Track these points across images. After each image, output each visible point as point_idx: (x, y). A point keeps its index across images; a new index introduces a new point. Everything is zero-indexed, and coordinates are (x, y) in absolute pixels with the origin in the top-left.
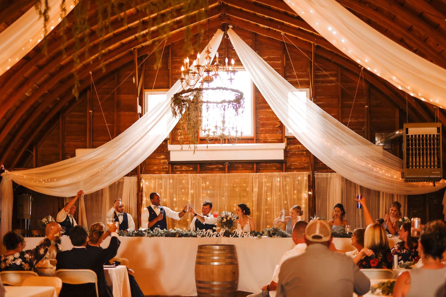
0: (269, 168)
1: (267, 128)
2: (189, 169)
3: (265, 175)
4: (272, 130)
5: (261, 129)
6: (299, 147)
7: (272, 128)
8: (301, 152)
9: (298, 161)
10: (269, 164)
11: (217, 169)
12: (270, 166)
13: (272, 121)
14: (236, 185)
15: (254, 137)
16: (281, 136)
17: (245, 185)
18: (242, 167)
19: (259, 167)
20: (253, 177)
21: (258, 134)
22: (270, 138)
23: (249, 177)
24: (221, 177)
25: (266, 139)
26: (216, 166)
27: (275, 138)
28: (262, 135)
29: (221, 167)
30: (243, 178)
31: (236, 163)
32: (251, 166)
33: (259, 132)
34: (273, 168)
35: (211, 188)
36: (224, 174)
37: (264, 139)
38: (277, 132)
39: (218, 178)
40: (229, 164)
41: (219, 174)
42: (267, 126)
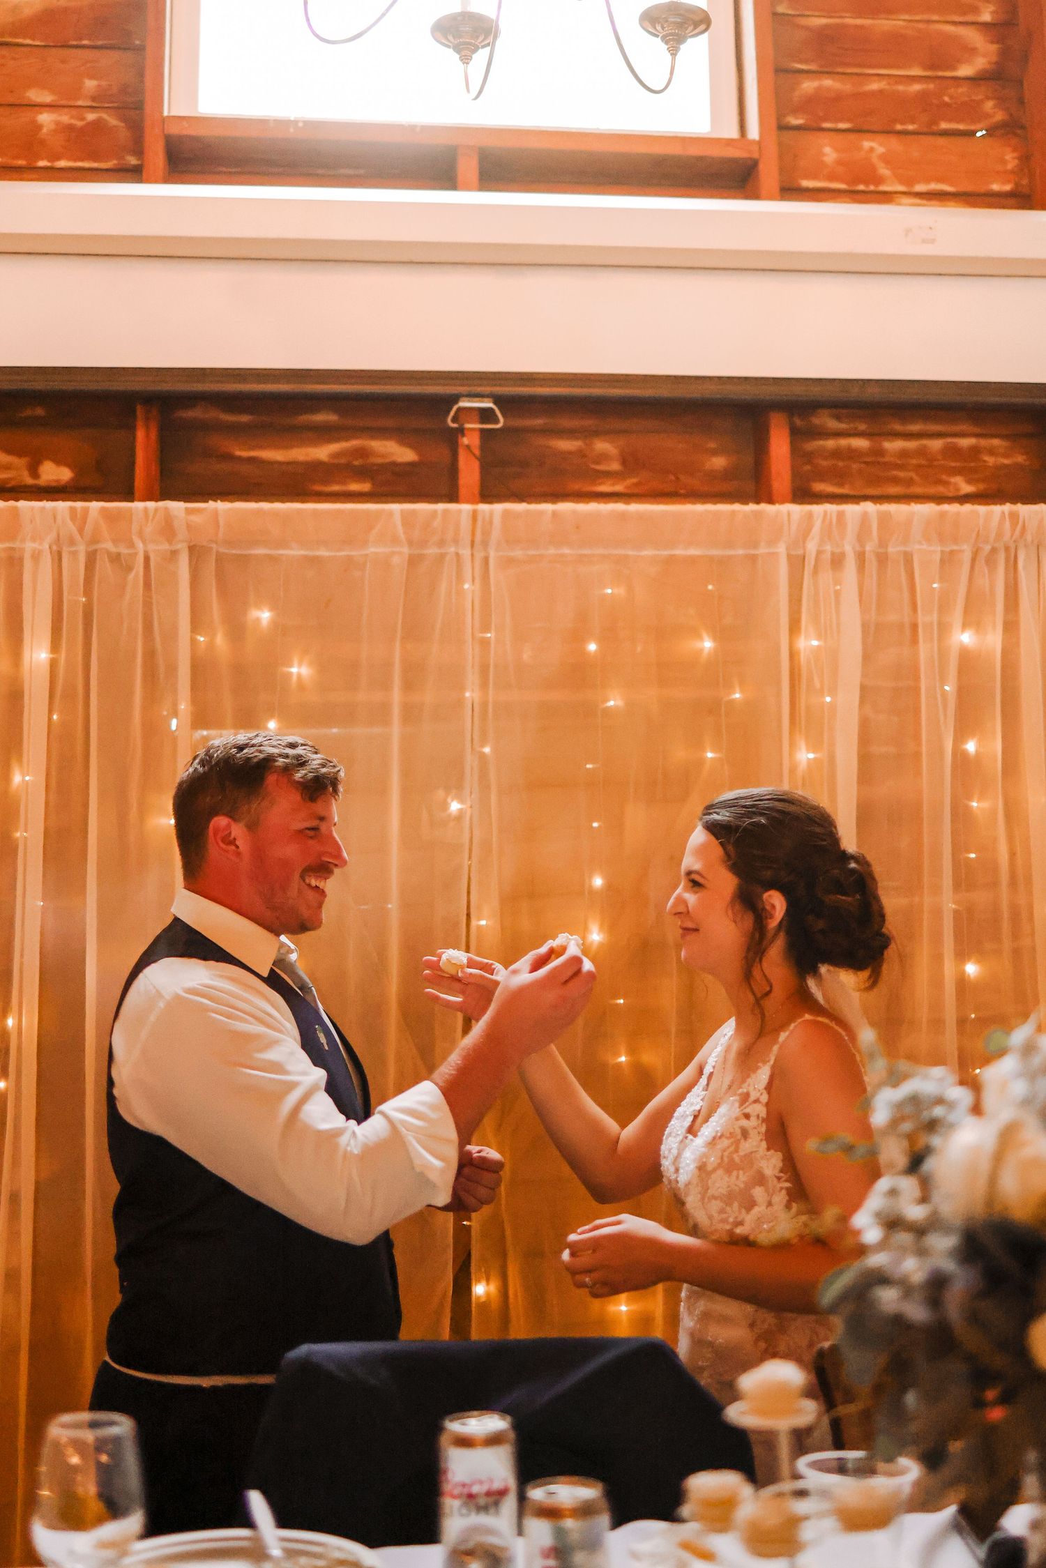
0: (909, 483)
1: (875, 86)
2: (34, 473)
3: (938, 529)
4: (923, 96)
5: (808, 86)
7: (917, 87)
10: (911, 445)
11: (354, 487)
12: (914, 461)
13: (918, 18)
14: (601, 641)
15: (759, 143)
16: (1010, 166)
17: (706, 651)
18: (624, 462)
19: (808, 467)
20: (800, 552)
21: (788, 136)
22: (901, 182)
23: (752, 552)
24: (432, 551)
25: (861, 187)
26: (335, 447)
27: (951, 185)
28: (827, 150)
29: (394, 464)
30: (693, 560)
31: (566, 422)
32: (719, 462)
33: (797, 118)
34: (946, 483)
35: (299, 675)
36: (460, 511)
37: (842, 186)
38: (972, 127)
39: (396, 560)
40: (497, 421)
41: (402, 511)
42: (871, 67)
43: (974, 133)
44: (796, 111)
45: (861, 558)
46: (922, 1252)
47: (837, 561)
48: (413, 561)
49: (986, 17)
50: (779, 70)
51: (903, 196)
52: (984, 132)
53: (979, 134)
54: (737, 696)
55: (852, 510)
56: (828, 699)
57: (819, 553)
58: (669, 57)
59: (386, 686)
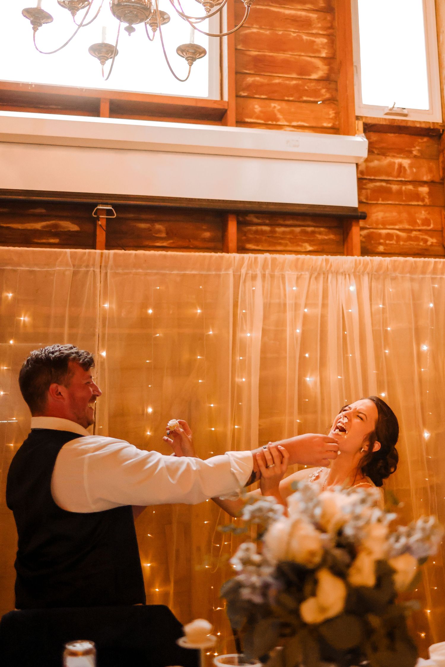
0: (286, 245)
1: (277, 81)
3: (296, 266)
4: (296, 87)
5: (250, 80)
6: (400, 165)
7: (294, 82)
8: (410, 187)
9: (401, 222)
10: (288, 229)
12: (288, 236)
13: (295, 54)
14: (154, 309)
15: (228, 102)
16: (331, 117)
17: (198, 314)
18: (167, 233)
19: (244, 238)
20: (239, 273)
21: (240, 100)
22: (287, 120)
23: (219, 273)
24: (83, 269)
25: (270, 122)
26: (44, 224)
27: (307, 123)
28: (256, 106)
29: (69, 231)
30: (194, 275)
31: (143, 216)
32: (207, 235)
33: (244, 93)
34: (301, 246)
35: (24, 321)
36: (96, 253)
37: (262, 122)
38: (316, 100)
39: (67, 273)
40: (114, 215)
41: (71, 252)
42: (276, 73)
43: (317, 102)
44: (244, 90)
45: (264, 276)
46: (259, 575)
47: (254, 278)
48: (75, 273)
49: (323, 55)
50: (237, 73)
51: (288, 127)
52: (321, 102)
53: (319, 103)
54: (211, 333)
55: (261, 257)
56: (249, 335)
57: (247, 274)
58: (188, 66)
59: (62, 325)
